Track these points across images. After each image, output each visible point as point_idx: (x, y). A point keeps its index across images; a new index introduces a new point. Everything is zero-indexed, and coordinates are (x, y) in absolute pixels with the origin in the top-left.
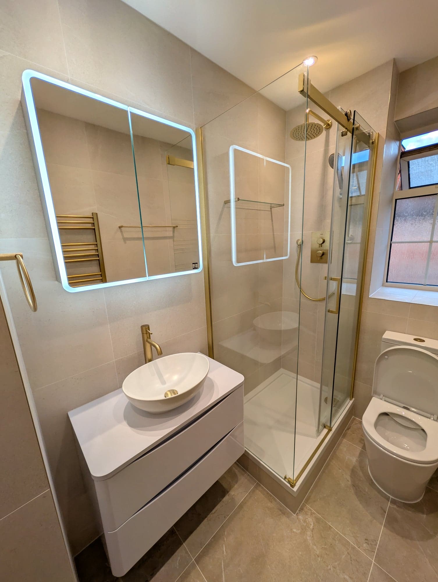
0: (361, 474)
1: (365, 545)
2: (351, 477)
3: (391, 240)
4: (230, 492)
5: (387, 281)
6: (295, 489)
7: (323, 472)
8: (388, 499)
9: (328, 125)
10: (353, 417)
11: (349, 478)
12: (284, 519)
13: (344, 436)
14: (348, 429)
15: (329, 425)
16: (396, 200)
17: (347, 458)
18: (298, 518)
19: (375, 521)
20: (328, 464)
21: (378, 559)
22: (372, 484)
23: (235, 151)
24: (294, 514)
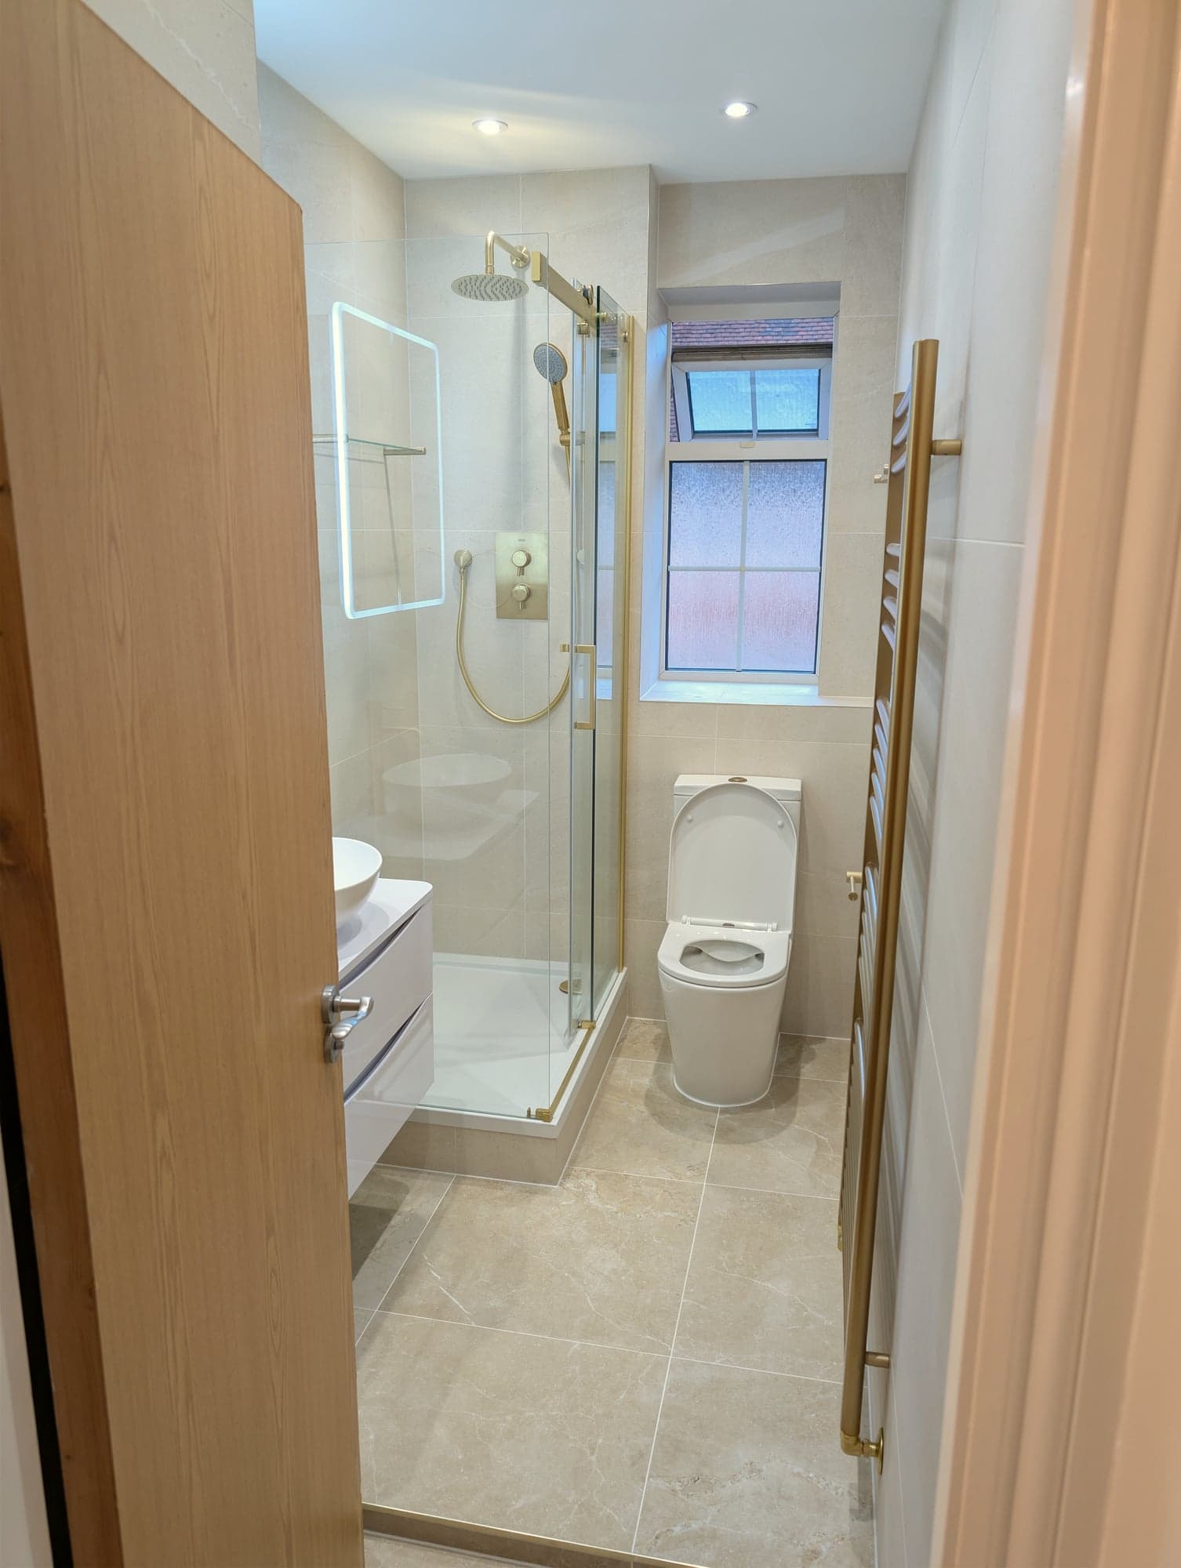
0: (664, 1096)
1: (688, 1173)
2: (646, 1105)
3: (669, 564)
4: (400, 1210)
5: (667, 669)
6: (554, 1122)
7: (592, 1116)
8: (715, 1110)
9: (523, 258)
10: (628, 1017)
11: (643, 1108)
12: (537, 1199)
13: (618, 1054)
14: (622, 1040)
15: (588, 1018)
16: (671, 463)
17: (631, 1083)
18: (564, 1188)
19: (699, 1142)
20: (598, 1101)
21: (712, 1178)
22: (686, 1101)
23: (346, 317)
24: (555, 1184)
